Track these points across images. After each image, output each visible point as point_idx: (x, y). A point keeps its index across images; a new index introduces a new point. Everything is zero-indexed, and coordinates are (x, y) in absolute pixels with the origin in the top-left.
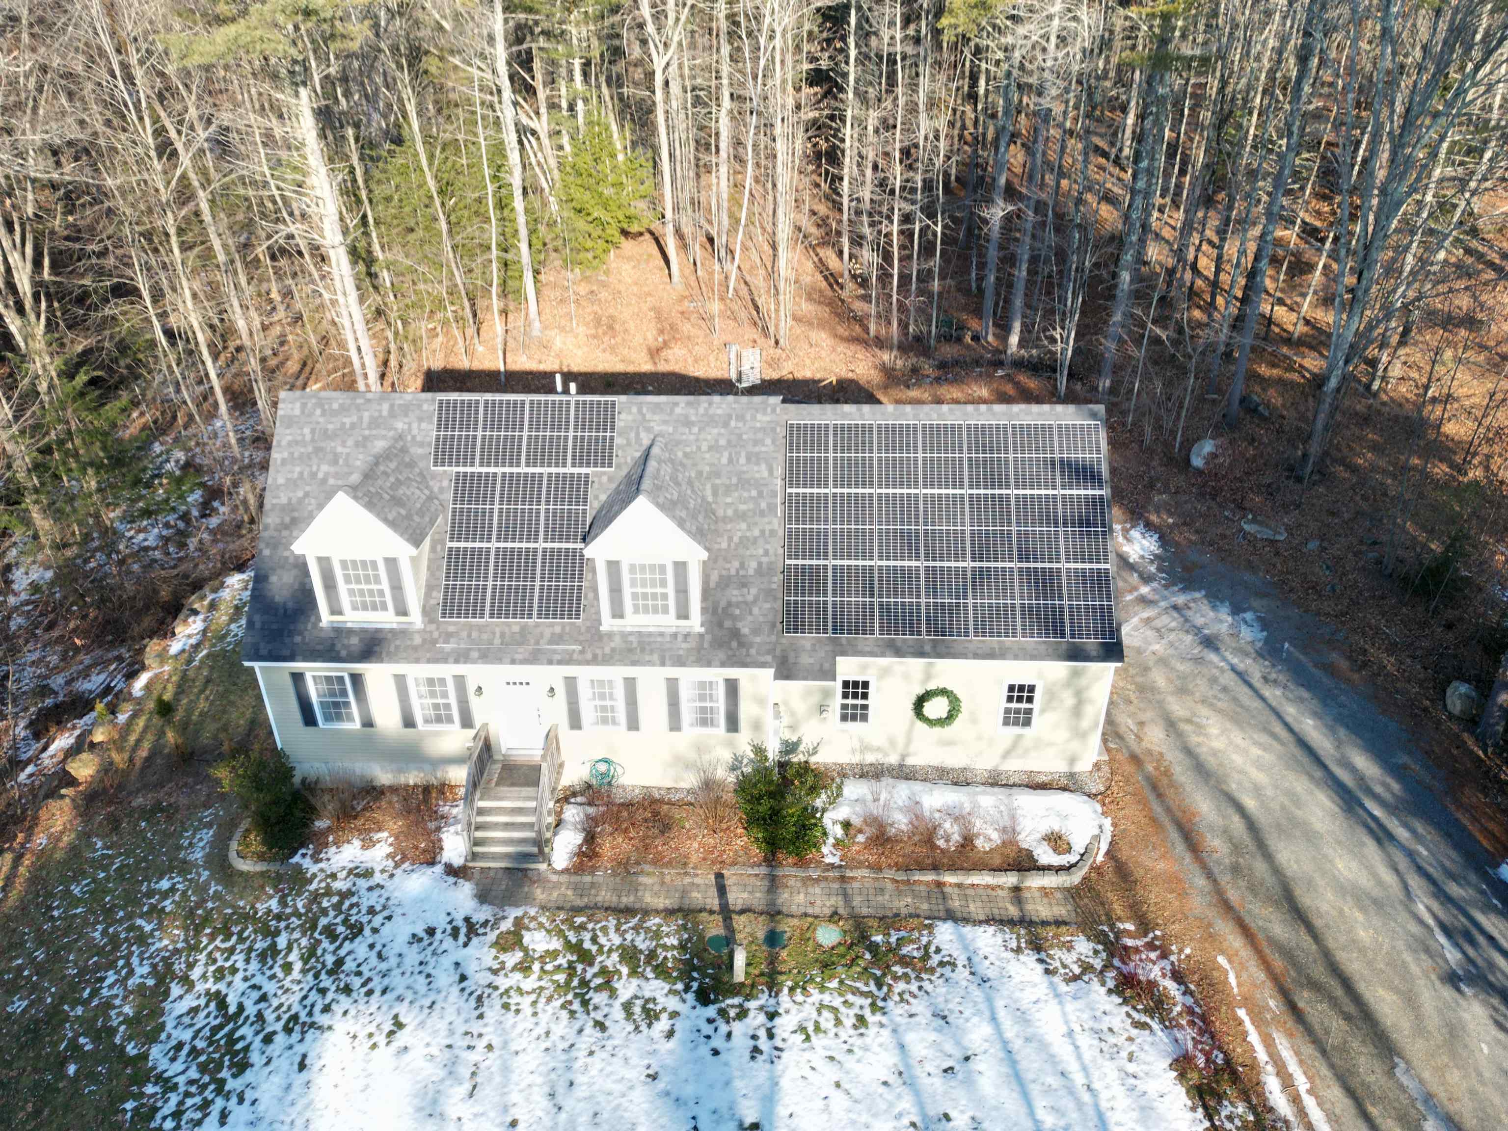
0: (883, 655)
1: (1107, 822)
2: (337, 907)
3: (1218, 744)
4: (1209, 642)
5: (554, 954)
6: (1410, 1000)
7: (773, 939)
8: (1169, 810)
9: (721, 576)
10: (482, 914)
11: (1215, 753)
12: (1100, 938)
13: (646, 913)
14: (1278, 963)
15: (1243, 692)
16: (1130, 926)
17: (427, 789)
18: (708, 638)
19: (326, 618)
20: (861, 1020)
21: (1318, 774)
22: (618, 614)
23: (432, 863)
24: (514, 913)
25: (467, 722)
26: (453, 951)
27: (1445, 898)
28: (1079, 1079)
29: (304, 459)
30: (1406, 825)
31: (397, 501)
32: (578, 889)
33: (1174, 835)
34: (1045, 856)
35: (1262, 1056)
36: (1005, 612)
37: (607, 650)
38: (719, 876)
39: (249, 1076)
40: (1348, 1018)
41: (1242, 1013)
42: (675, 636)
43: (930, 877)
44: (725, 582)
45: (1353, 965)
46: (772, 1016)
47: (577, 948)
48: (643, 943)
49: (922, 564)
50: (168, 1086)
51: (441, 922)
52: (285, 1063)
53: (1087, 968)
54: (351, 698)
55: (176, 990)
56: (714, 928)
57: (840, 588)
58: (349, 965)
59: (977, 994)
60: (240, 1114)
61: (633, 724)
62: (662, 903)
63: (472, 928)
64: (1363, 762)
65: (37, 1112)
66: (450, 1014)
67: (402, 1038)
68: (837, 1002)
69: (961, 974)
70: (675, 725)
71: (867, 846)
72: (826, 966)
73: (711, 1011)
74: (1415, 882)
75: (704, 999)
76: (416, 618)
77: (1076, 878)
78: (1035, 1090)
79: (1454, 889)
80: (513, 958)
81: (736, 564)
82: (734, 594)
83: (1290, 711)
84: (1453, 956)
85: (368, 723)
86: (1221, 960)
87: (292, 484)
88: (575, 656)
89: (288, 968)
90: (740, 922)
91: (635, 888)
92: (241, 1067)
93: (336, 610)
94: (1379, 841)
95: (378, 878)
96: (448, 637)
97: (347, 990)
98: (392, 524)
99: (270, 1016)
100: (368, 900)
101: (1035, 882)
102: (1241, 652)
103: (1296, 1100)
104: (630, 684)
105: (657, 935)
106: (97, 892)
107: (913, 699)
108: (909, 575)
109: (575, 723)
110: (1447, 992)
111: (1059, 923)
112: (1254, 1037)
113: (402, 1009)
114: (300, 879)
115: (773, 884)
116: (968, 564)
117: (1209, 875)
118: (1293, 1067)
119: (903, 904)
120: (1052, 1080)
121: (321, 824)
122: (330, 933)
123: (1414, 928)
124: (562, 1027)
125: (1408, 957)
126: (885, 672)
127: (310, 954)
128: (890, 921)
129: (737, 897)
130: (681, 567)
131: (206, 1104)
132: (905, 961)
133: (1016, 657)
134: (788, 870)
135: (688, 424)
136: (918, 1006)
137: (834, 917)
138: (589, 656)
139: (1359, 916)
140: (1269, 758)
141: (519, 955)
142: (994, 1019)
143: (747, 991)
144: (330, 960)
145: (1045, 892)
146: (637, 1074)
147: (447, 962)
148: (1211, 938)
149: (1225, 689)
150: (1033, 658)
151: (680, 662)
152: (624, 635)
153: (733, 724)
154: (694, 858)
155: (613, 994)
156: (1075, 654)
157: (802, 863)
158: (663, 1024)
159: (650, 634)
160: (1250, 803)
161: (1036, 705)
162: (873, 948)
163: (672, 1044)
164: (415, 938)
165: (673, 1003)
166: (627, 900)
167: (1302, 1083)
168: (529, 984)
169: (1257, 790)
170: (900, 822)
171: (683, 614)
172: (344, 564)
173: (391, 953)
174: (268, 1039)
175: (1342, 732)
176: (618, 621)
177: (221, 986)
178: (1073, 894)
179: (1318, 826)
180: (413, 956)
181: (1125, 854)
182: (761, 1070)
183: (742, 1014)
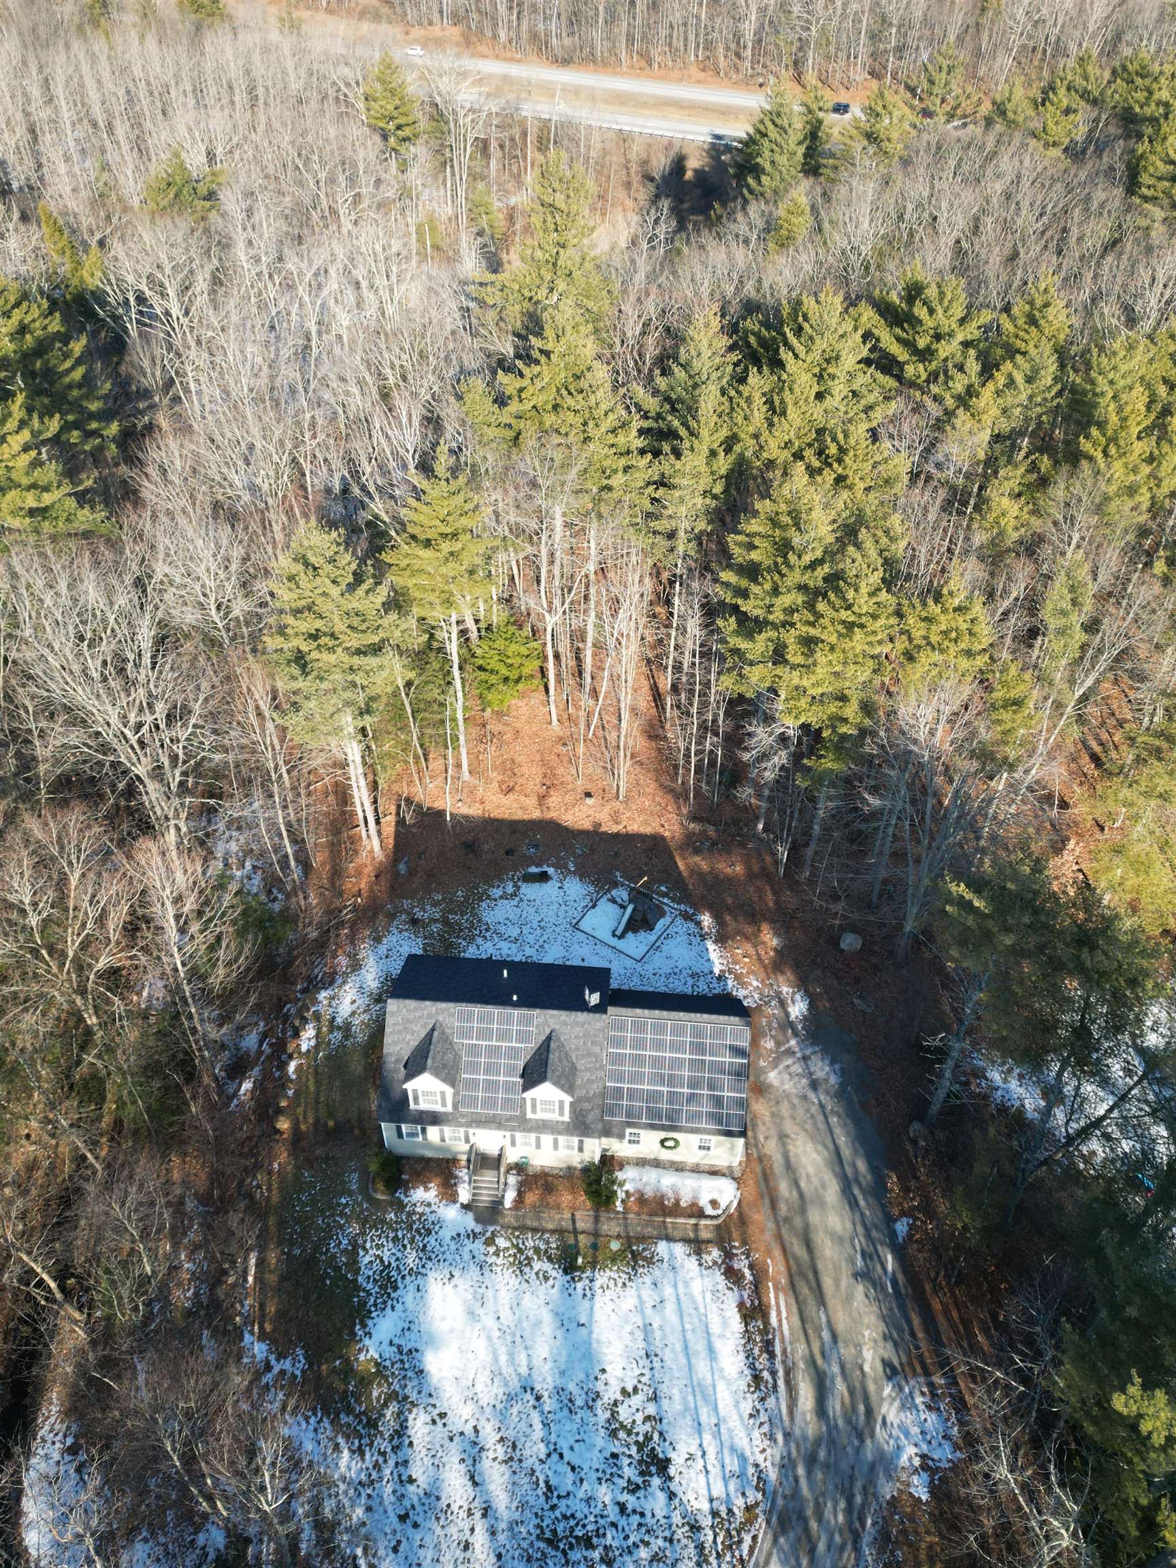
0: (646, 1129)
1: (739, 1193)
2: (419, 1220)
3: (800, 1150)
4: (814, 1085)
5: (508, 1249)
6: (837, 1282)
7: (595, 1247)
8: (768, 1189)
9: (579, 1096)
10: (478, 1229)
11: (797, 1155)
12: (723, 1249)
13: (544, 1231)
14: (792, 1263)
15: (820, 1118)
16: (737, 1244)
17: (447, 1161)
18: (572, 1124)
19: (412, 1106)
20: (624, 1284)
21: (838, 1169)
22: (535, 1112)
23: (455, 1202)
24: (491, 1229)
25: (467, 1141)
26: (469, 1245)
27: (868, 1236)
28: (702, 1310)
29: (399, 1032)
30: (865, 1199)
31: (445, 1066)
32: (517, 1218)
33: (767, 1201)
34: (709, 1211)
35: (773, 1302)
36: (700, 1114)
37: (529, 1126)
38: (573, 1215)
39: (399, 1292)
40: (810, 1288)
41: (771, 1285)
42: (558, 1122)
43: (660, 1219)
44: (580, 1099)
45: (820, 1267)
46: (591, 1280)
47: (517, 1246)
48: (543, 1247)
49: (665, 1089)
50: (369, 1294)
51: (462, 1232)
52: (411, 1288)
53: (715, 1263)
54: (421, 1135)
55: (361, 1253)
56: (571, 1241)
57: (631, 1098)
58: (429, 1248)
59: (671, 1275)
60: (399, 1307)
61: (538, 1149)
62: (551, 1226)
63: (475, 1236)
64: (862, 1166)
65: (319, 1298)
66: (471, 1272)
67: (454, 1281)
68: (616, 1276)
69: (665, 1264)
70: (556, 1150)
71: (635, 1203)
72: (613, 1260)
73: (569, 1277)
74: (860, 1229)
75: (566, 1272)
76: (450, 1108)
77: (720, 1220)
78: (685, 1314)
79: (875, 1234)
80: (492, 1249)
81: (585, 1091)
84: (859, 1262)
85: (426, 1141)
86: (769, 1260)
87: (395, 1043)
88: (516, 1128)
89: (404, 1246)
90: (581, 1237)
91: (539, 1219)
92: (395, 1288)
93: (417, 1104)
94: (851, 1207)
95: (434, 1208)
96: (463, 1116)
97: (430, 1259)
98: (444, 1080)
99: (402, 1268)
100: (432, 1218)
101: (703, 1222)
102: (827, 1092)
103: (780, 1321)
104: (538, 1138)
105: (548, 1243)
106: (313, 1201)
107: (659, 1141)
108: (660, 1093)
109: (513, 1143)
110: (852, 1280)
111: (709, 1242)
112: (772, 1295)
113: (452, 1269)
114: (400, 1206)
116: (686, 1090)
117: (777, 1222)
118: (783, 1309)
119: (649, 1231)
120: (692, 1311)
121: (405, 1177)
122: (418, 1231)
123: (851, 1251)
124: (514, 1282)
125: (844, 1264)
126: (647, 1134)
127: (412, 1241)
128: (642, 1239)
129: (580, 1225)
130: (561, 1103)
131: (385, 1302)
132: (645, 1259)
133: (703, 1133)
134: (603, 1215)
135: (567, 1025)
136: (648, 1280)
137: (618, 1237)
138: (521, 1128)
139: (829, 1244)
140: (818, 1159)
141: (494, 1248)
142: (675, 1286)
143: (582, 1269)
144: (421, 1245)
146: (542, 1302)
147: (467, 1249)
148: (769, 1252)
149: (812, 1117)
150: (710, 1134)
151: (559, 1133)
152: (536, 1122)
153: (580, 1152)
154: (564, 1205)
155: (532, 1268)
157: (608, 1211)
158: (551, 1282)
159: (547, 1121)
160: (803, 1184)
161: (712, 1145)
162: (633, 1252)
163: (554, 1291)
164: (453, 1238)
165: (554, 1273)
166: (535, 1224)
167: (784, 1315)
168: (500, 1261)
169: (808, 1176)
170: (649, 1192)
171: (562, 1113)
172: (423, 1093)
173: (444, 1243)
174: (403, 1277)
175: (858, 1147)
176: (534, 1118)
177: (380, 1252)
178: (718, 1227)
179: (828, 1199)
180: (453, 1246)
181: (743, 1209)
182: (586, 1303)
183: (580, 1279)
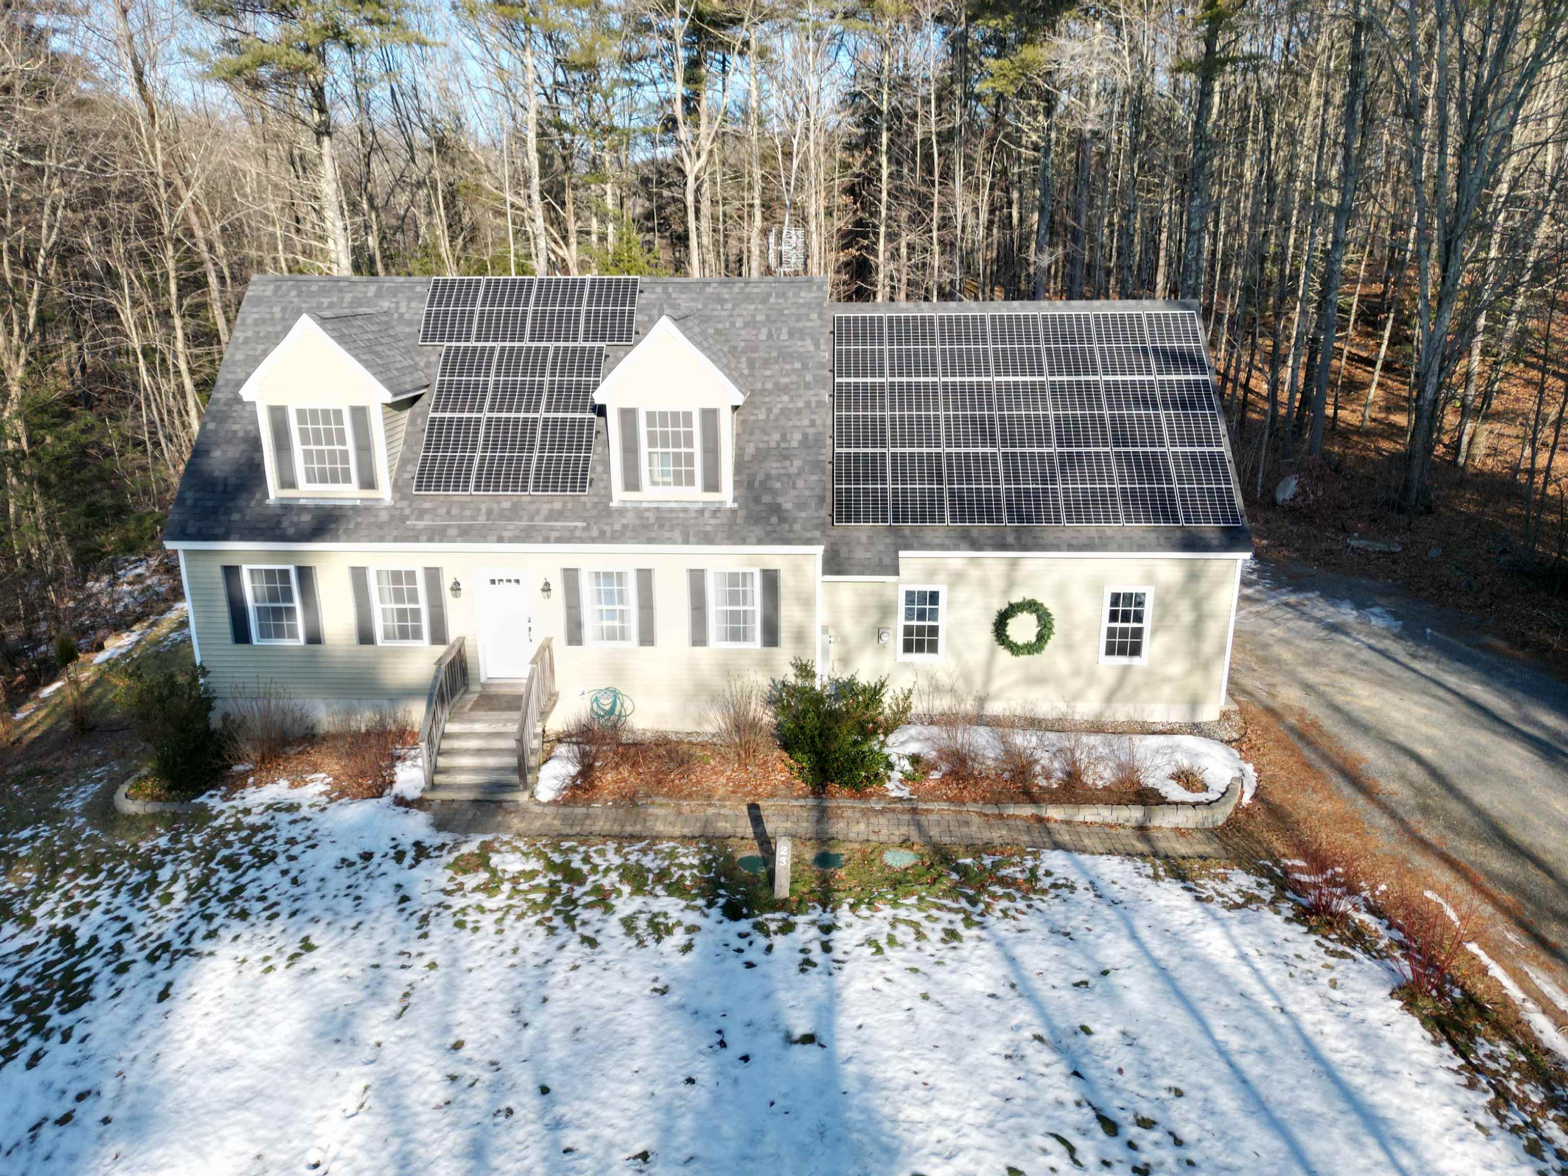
0: (956, 548)
1: (1249, 768)
2: (246, 841)
3: (1370, 705)
4: (1336, 628)
5: (533, 874)
7: (825, 860)
8: (1325, 758)
9: (758, 449)
10: (438, 839)
11: (1369, 711)
12: (1262, 872)
13: (657, 838)
14: (1507, 897)
15: (1389, 666)
16: (1299, 863)
17: (381, 734)
18: (742, 513)
19: (274, 492)
20: (951, 935)
21: (1502, 729)
22: (632, 484)
23: (377, 792)
24: (480, 837)
25: (438, 635)
26: (395, 873)
28: (1268, 1002)
33: (1336, 780)
35: (1515, 992)
36: (1103, 499)
37: (617, 527)
38: (754, 809)
39: (85, 1010)
41: (1473, 947)
42: (701, 511)
43: (1027, 810)
44: (762, 455)
46: (827, 929)
47: (562, 868)
48: (652, 863)
51: (383, 846)
52: (140, 994)
53: (1252, 898)
54: (297, 603)
55: (9, 929)
56: (747, 851)
57: (901, 475)
58: (252, 890)
59: (1108, 913)
61: (647, 637)
62: (678, 830)
63: (423, 852)
66: (382, 933)
67: (309, 961)
68: (917, 916)
69: (1084, 895)
70: (699, 638)
71: (942, 781)
72: (899, 884)
73: (744, 925)
75: (733, 913)
76: (384, 492)
78: (1207, 1010)
80: (475, 879)
81: (777, 436)
82: (773, 466)
83: (1451, 680)
85: (314, 638)
86: (1428, 894)
88: (578, 533)
89: (167, 898)
91: (643, 818)
93: (287, 482)
95: (304, 812)
96: (422, 514)
97: (243, 915)
99: (130, 946)
100: (288, 832)
101: (1165, 817)
102: (1376, 635)
104: (645, 577)
105: (671, 856)
107: (993, 617)
108: (984, 462)
109: (575, 636)
111: (1205, 858)
112: (1496, 971)
113: (316, 934)
114: (204, 816)
115: (822, 815)
116: (1055, 449)
117: (1393, 815)
119: (997, 835)
121: (240, 768)
122: (232, 863)
124: (537, 944)
126: (957, 579)
127: (201, 883)
128: (981, 848)
129: (777, 825)
130: (710, 416)
132: (1003, 882)
133: (1121, 548)
135: (721, 301)
137: (906, 843)
138: (595, 533)
140: (1437, 716)
141: (483, 876)
142: (1135, 937)
143: (794, 906)
144: (225, 888)
145: (1179, 832)
146: (639, 988)
147: (385, 884)
149: (1365, 663)
150: (1142, 548)
151: (707, 539)
152: (639, 512)
153: (771, 636)
154: (722, 790)
155: (609, 909)
156: (1192, 543)
157: (860, 795)
158: (678, 938)
159: (671, 510)
160: (1426, 752)
161: (1147, 624)
162: (961, 869)
163: (689, 957)
164: (345, 863)
165: (692, 918)
166: (631, 829)
168: (495, 902)
169: (1431, 741)
171: (712, 484)
172: (301, 413)
173: (310, 877)
174: (123, 969)
175: (1519, 696)
176: (632, 496)
177: (73, 922)
178: (1217, 833)
179: (1518, 773)
180: (341, 879)
181: (1277, 797)
182: (814, 983)
183: (787, 928)
